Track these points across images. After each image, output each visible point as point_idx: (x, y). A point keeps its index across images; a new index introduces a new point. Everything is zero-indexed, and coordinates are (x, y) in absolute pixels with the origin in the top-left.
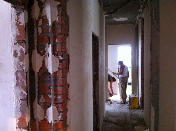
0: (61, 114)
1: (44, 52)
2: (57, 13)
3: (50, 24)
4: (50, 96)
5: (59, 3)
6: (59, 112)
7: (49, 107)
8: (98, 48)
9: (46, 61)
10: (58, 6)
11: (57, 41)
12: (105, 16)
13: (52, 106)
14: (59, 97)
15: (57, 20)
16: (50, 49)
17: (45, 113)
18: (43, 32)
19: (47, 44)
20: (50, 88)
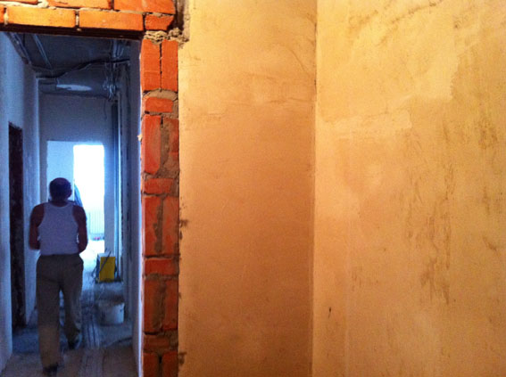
8: (22, 152)
12: (37, 80)
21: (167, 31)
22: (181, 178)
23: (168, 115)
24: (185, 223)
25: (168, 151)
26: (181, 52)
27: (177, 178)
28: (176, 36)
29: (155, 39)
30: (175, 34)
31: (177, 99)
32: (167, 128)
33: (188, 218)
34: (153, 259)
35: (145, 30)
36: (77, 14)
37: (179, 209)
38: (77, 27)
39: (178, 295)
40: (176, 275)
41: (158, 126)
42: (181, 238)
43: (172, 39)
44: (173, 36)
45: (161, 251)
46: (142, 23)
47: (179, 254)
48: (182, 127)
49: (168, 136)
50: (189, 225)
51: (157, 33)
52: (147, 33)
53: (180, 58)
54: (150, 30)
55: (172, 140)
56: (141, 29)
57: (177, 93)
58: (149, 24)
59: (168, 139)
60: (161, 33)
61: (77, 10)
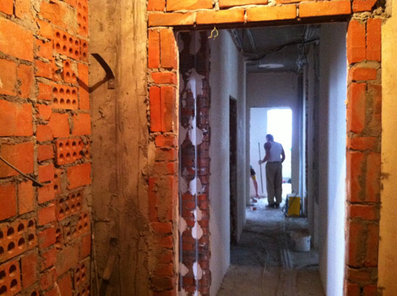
0: (205, 186)
1: (188, 125)
2: (202, 87)
3: (195, 97)
4: (193, 169)
5: (204, 77)
6: (203, 184)
7: (193, 179)
9: (189, 134)
10: (203, 80)
11: (201, 114)
12: (245, 63)
13: (195, 179)
14: (203, 170)
15: (202, 93)
16: (194, 122)
17: (188, 185)
18: (187, 105)
19: (191, 117)
20: (193, 161)
21: (371, 11)
22: (383, 137)
23: (372, 82)
24: (386, 176)
25: (372, 113)
26: (383, 27)
27: (379, 136)
28: (380, 15)
29: (362, 19)
30: (378, 13)
31: (380, 68)
32: (371, 94)
33: (389, 172)
34: (358, 205)
35: (352, 13)
36: (298, 7)
37: (381, 163)
38: (298, 17)
39: (379, 238)
40: (377, 220)
41: (363, 92)
42: (382, 189)
43: (376, 17)
44: (376, 14)
45: (364, 199)
46: (350, 7)
47: (380, 203)
48: (385, 92)
49: (372, 99)
50: (390, 177)
51: (363, 14)
52: (354, 15)
53: (383, 33)
54: (357, 12)
55: (375, 103)
56: (349, 12)
57: (380, 62)
58: (355, 7)
59: (372, 102)
60: (366, 13)
61: (298, 4)
